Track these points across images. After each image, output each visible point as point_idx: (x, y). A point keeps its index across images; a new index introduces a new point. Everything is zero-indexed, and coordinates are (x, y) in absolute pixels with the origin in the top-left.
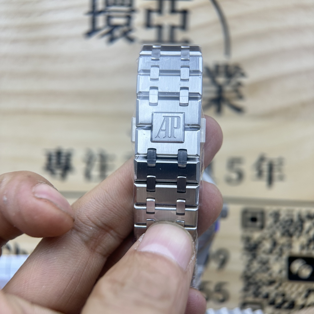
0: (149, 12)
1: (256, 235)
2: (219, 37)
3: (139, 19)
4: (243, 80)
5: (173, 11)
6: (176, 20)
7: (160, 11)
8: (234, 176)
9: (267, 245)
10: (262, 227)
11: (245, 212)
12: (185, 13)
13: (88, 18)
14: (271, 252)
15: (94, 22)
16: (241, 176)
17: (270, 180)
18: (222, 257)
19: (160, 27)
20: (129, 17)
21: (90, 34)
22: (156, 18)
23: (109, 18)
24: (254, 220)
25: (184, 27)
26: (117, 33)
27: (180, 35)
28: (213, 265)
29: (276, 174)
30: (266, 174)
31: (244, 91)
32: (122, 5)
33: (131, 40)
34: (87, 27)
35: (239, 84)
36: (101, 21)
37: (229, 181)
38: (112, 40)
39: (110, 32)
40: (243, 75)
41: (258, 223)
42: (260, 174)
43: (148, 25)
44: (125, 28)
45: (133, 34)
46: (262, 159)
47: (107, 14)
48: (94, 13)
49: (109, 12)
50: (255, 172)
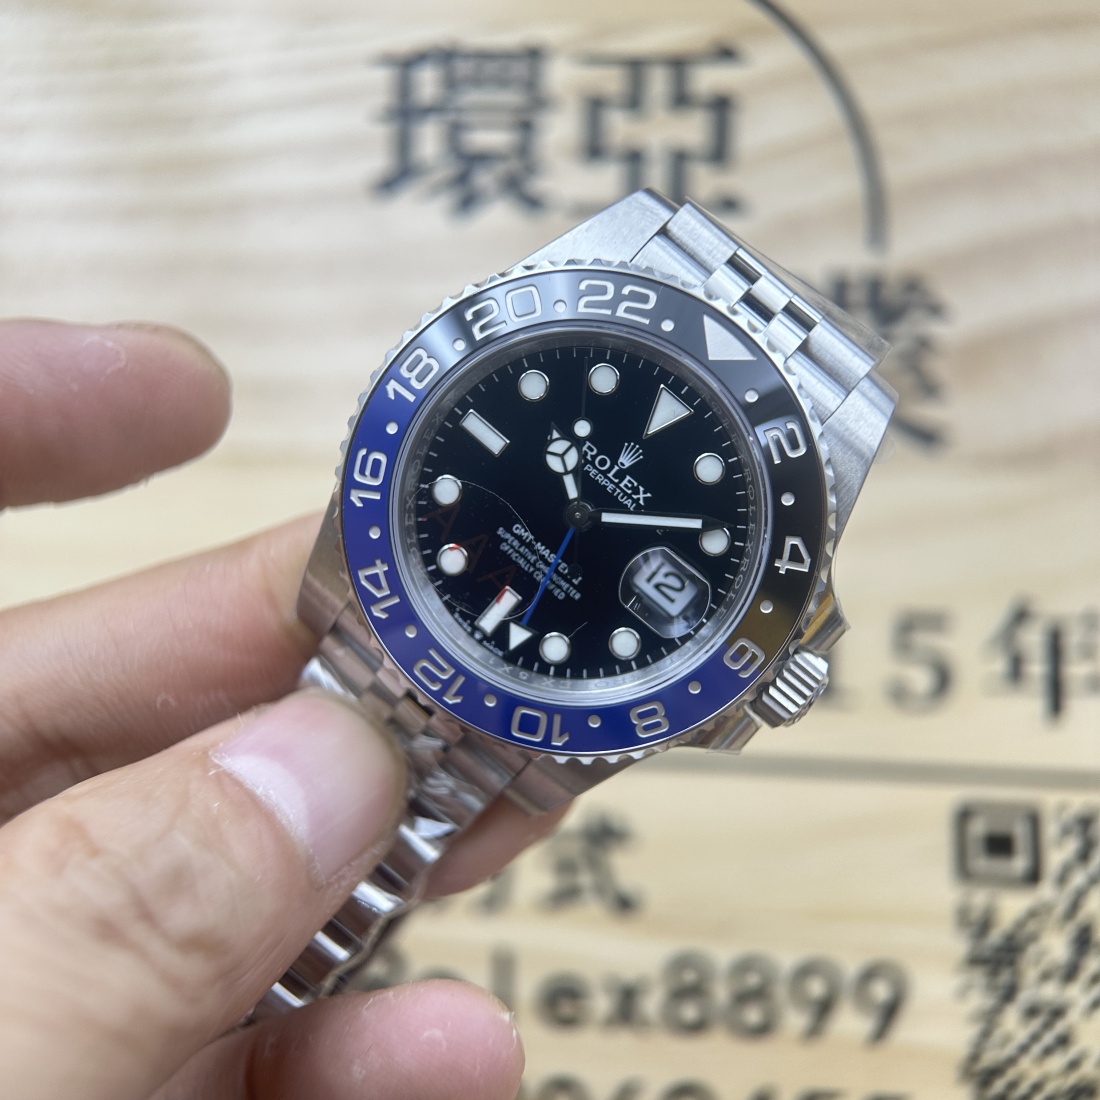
0: (595, 106)
1: (1012, 906)
2: (845, 184)
3: (560, 130)
4: (941, 331)
5: (681, 100)
6: (692, 130)
7: (634, 101)
8: (920, 679)
9: (1056, 946)
10: (1033, 877)
11: (964, 816)
12: (722, 107)
13: (381, 134)
14: (1070, 973)
15: (403, 145)
16: (943, 679)
17: (1056, 696)
18: (881, 991)
19: (634, 158)
20: (526, 126)
21: (390, 184)
22: (620, 128)
23: (455, 131)
24: (999, 845)
25: (720, 152)
26: (485, 179)
27: (705, 181)
28: (851, 1023)
29: (1076, 671)
30: (1037, 669)
31: (939, 368)
32: (502, 82)
33: (533, 203)
34: (377, 161)
35: (924, 345)
36: (429, 141)
37: (899, 694)
38: (468, 202)
39: (462, 179)
40: (936, 310)
41: (1020, 863)
42: (1016, 670)
43: (594, 149)
44: (513, 165)
45: (541, 185)
46: (1021, 616)
47: (451, 117)
48: (405, 113)
49: (459, 110)
50: (999, 665)
